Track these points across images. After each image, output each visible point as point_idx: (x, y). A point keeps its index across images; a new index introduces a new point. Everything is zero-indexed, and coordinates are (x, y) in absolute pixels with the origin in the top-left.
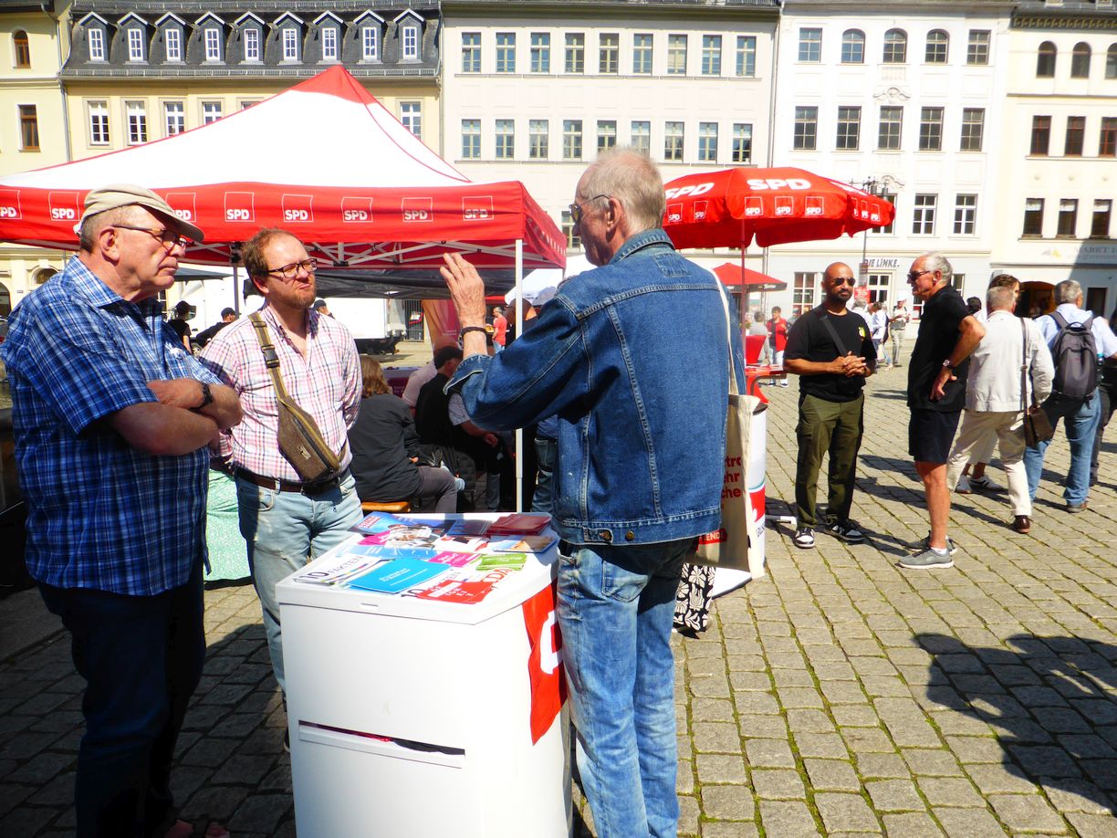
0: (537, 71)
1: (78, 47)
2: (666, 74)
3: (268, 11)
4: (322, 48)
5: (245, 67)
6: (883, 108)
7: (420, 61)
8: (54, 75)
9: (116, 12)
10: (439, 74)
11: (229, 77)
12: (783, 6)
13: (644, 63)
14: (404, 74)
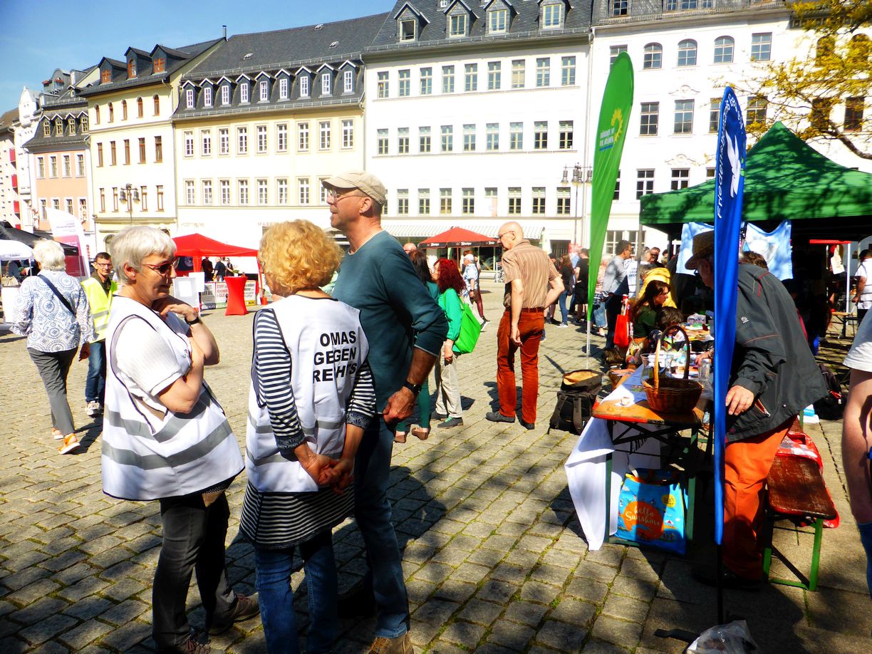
0: (425, 93)
1: (182, 100)
2: (510, 88)
3: (274, 69)
4: (300, 89)
5: (259, 105)
6: (677, 102)
7: (354, 93)
8: (168, 119)
9: (201, 78)
10: (363, 100)
11: (249, 112)
12: (593, 32)
13: (494, 82)
14: (341, 103)
